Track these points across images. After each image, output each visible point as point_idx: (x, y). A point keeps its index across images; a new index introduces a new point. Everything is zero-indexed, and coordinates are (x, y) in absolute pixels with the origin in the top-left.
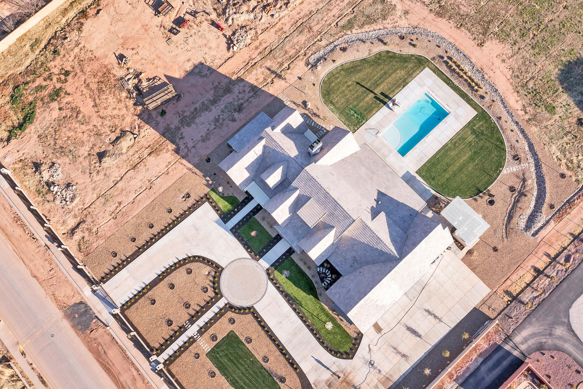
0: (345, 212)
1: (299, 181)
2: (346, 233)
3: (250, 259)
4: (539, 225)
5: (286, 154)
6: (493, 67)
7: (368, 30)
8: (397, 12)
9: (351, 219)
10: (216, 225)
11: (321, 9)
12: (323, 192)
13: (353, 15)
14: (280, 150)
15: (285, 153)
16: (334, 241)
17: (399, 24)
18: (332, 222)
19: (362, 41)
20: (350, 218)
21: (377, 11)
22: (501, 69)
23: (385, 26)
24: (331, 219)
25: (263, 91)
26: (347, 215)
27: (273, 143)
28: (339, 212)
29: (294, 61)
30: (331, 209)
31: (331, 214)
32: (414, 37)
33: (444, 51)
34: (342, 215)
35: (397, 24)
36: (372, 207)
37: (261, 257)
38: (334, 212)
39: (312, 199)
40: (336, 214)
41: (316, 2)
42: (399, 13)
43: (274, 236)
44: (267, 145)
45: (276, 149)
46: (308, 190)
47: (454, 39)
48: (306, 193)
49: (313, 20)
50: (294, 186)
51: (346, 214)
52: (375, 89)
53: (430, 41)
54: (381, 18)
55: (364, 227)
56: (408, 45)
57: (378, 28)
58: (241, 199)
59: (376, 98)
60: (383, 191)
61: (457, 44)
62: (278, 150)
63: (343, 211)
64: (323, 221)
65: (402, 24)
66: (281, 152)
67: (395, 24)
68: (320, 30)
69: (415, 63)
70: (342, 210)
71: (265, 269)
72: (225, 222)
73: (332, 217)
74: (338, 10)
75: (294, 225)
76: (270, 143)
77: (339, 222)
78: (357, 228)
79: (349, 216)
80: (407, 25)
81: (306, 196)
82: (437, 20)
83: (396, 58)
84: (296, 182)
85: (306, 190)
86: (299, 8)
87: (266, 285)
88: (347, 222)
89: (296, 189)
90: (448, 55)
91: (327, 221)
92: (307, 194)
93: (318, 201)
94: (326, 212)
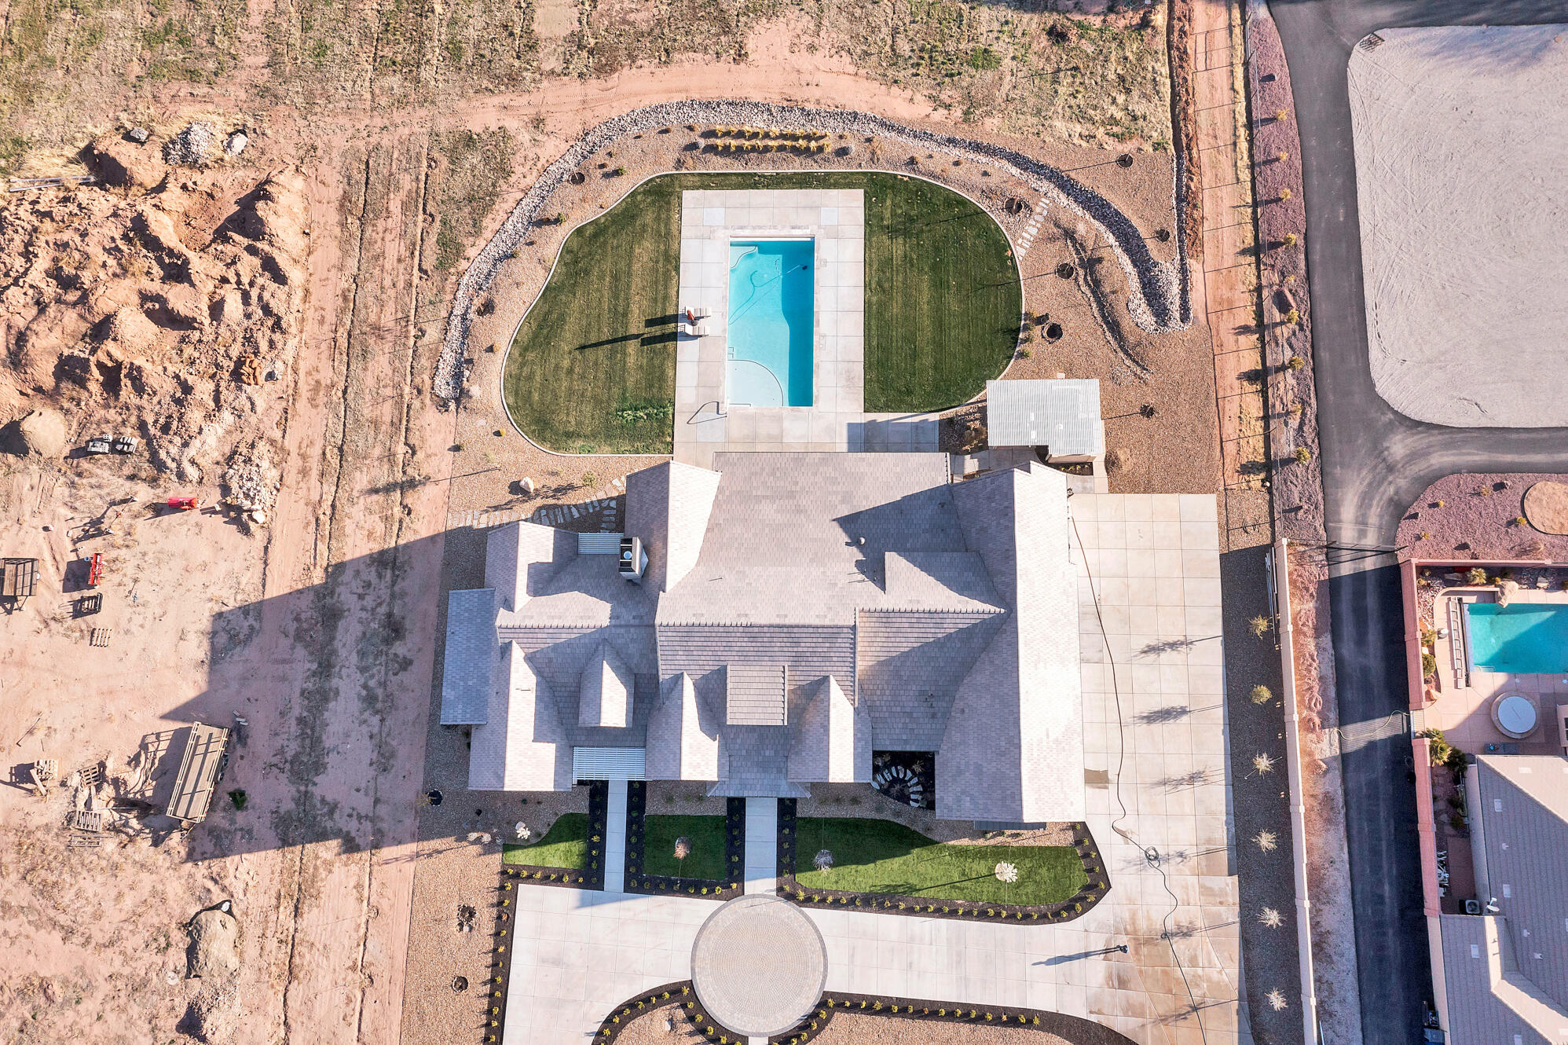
0: (820, 630)
1: (669, 658)
2: (861, 664)
3: (723, 907)
4: (1175, 289)
5: (589, 631)
6: (806, 78)
7: (497, 226)
8: (520, 137)
9: (845, 630)
10: (587, 911)
11: (359, 269)
12: (738, 635)
13: (437, 224)
14: (569, 636)
15: (584, 631)
16: (853, 705)
17: (547, 157)
18: (813, 673)
19: (507, 257)
20: (839, 630)
21: (476, 172)
22: (822, 68)
23: (521, 187)
24: (805, 669)
25: (406, 546)
26: (830, 630)
27: (540, 636)
28: (810, 640)
29: (411, 425)
30: (786, 649)
31: (797, 659)
32: (600, 157)
33: (686, 131)
34: (820, 640)
35: (543, 161)
36: (858, 564)
37: (740, 879)
38: (800, 649)
39: (729, 668)
40: (805, 649)
41: (334, 266)
42: (525, 137)
43: (722, 811)
44: (531, 650)
45: (558, 641)
46: (703, 658)
47: (680, 91)
48: (707, 668)
49: (366, 307)
50: (667, 677)
51: (825, 630)
52: (626, 325)
53: (639, 137)
54: (498, 178)
55: (884, 620)
56: (603, 182)
57: (511, 203)
58: (583, 807)
59: (647, 341)
60: (845, 511)
61: (696, 96)
62: (564, 637)
63: (815, 630)
64: (792, 687)
65: (553, 153)
66: (573, 636)
67: (539, 165)
68: (400, 315)
69: (653, 202)
70: (811, 630)
71: (774, 893)
72: (599, 885)
73: (803, 664)
74: (397, 240)
75: (744, 753)
76: (534, 641)
77: (828, 659)
78: (872, 634)
79: (835, 630)
80: (564, 147)
81: (713, 672)
82: (610, 84)
83: (606, 228)
84: (664, 667)
85: (701, 663)
86: (313, 309)
87: (807, 924)
88: (843, 643)
89: (678, 679)
90: (699, 130)
91: (802, 678)
92: (711, 667)
93: (745, 659)
94: (783, 664)
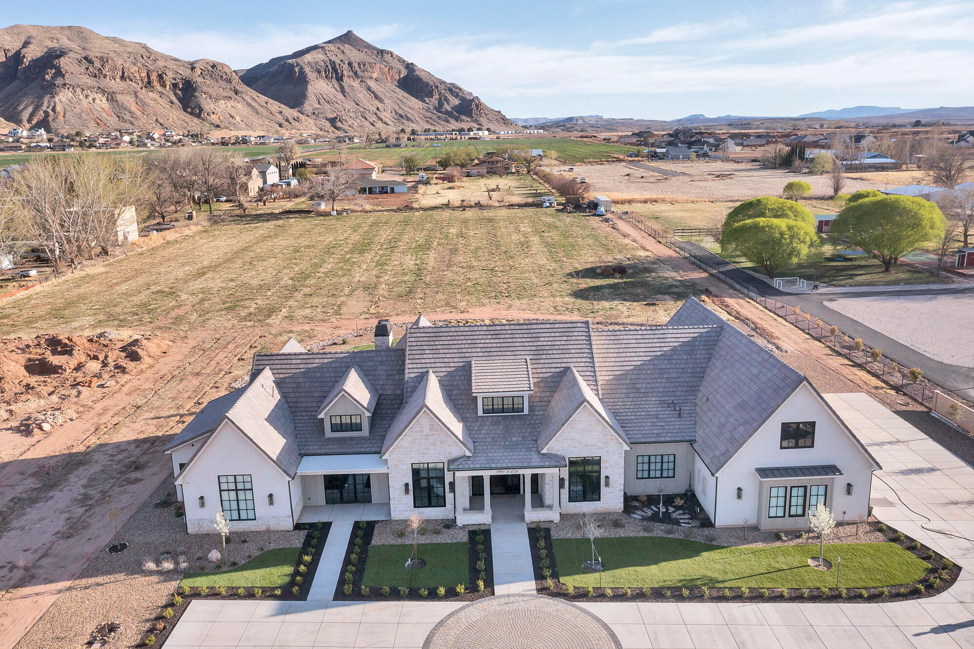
0: (557, 326)
1: (417, 357)
3: (468, 606)
9: (579, 325)
12: (482, 333)
14: (321, 361)
15: (337, 356)
16: (597, 395)
18: (554, 365)
20: (574, 325)
24: (547, 361)
26: (566, 325)
27: (294, 362)
28: (548, 335)
30: (526, 344)
31: (538, 353)
34: (557, 334)
37: (490, 584)
38: (540, 343)
39: (473, 362)
40: (545, 343)
44: (282, 376)
45: (310, 366)
46: (448, 356)
48: (452, 365)
50: (412, 375)
51: (561, 326)
62: (317, 362)
63: (552, 326)
64: (535, 380)
66: (326, 361)
70: (548, 326)
71: (535, 592)
72: (303, 597)
73: (544, 357)
77: (566, 351)
79: (570, 325)
81: (458, 369)
84: (410, 366)
85: (446, 360)
88: (579, 335)
89: (422, 377)
91: (543, 371)
92: (456, 363)
93: (488, 354)
94: (525, 357)
